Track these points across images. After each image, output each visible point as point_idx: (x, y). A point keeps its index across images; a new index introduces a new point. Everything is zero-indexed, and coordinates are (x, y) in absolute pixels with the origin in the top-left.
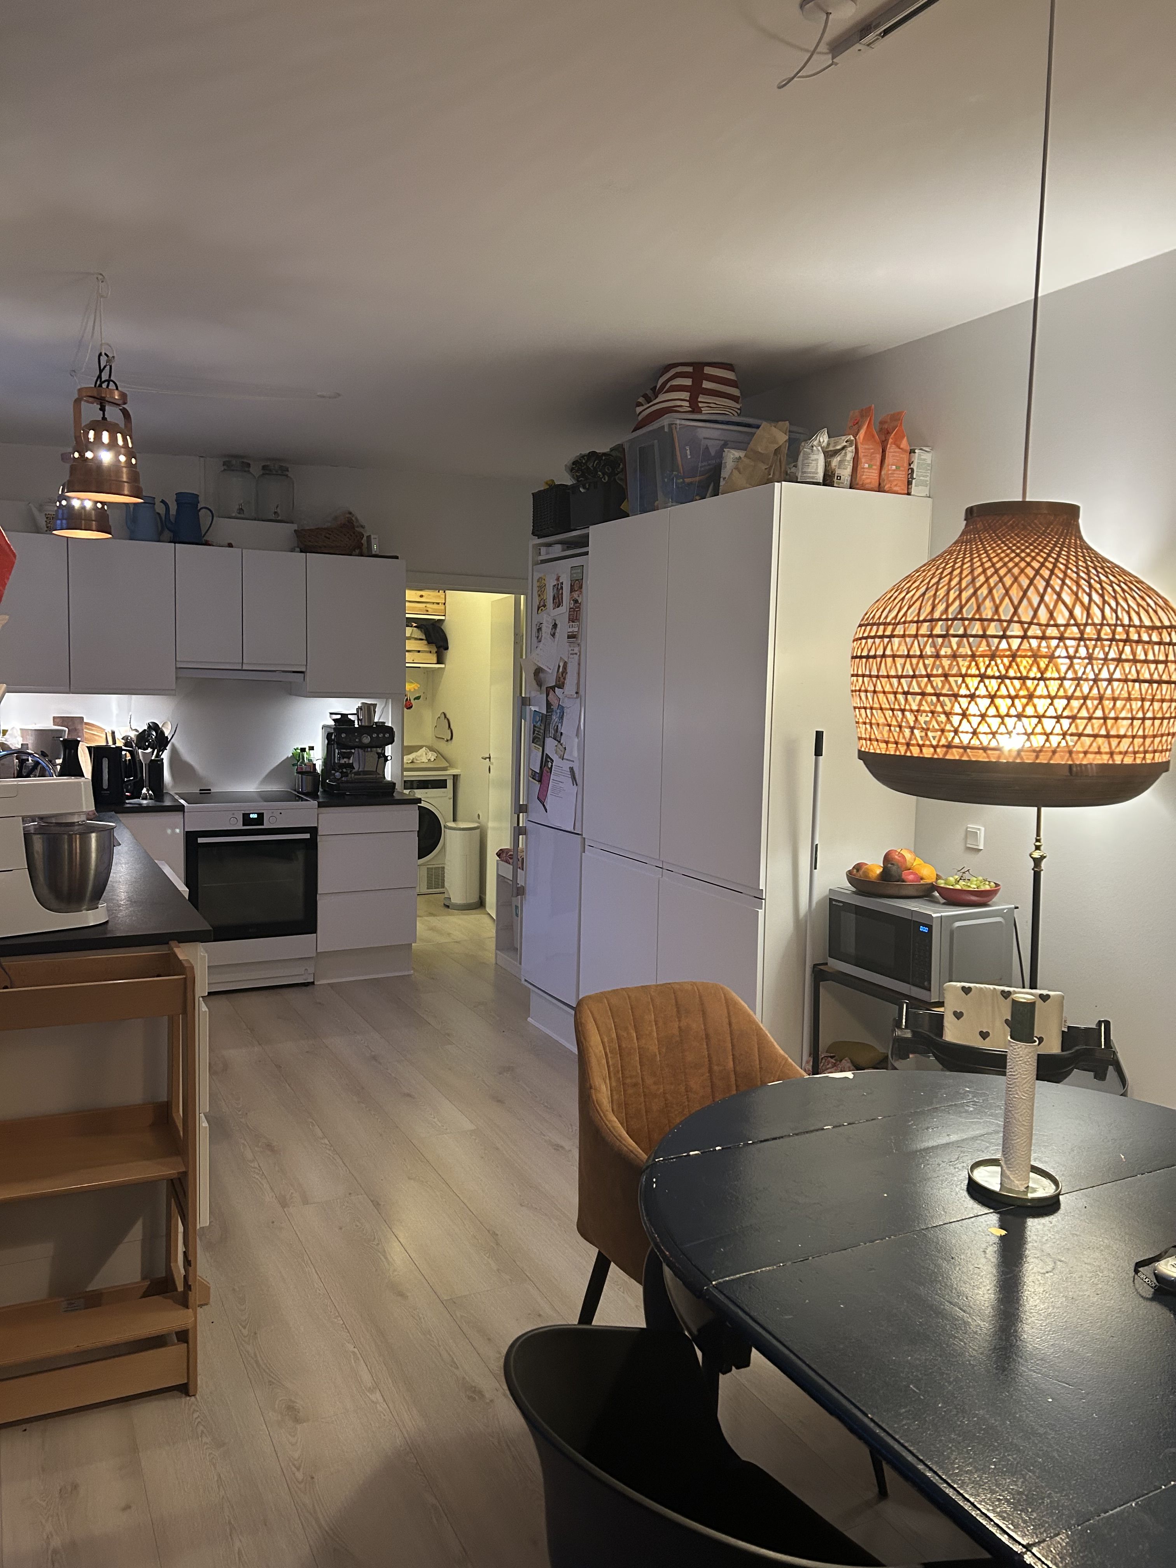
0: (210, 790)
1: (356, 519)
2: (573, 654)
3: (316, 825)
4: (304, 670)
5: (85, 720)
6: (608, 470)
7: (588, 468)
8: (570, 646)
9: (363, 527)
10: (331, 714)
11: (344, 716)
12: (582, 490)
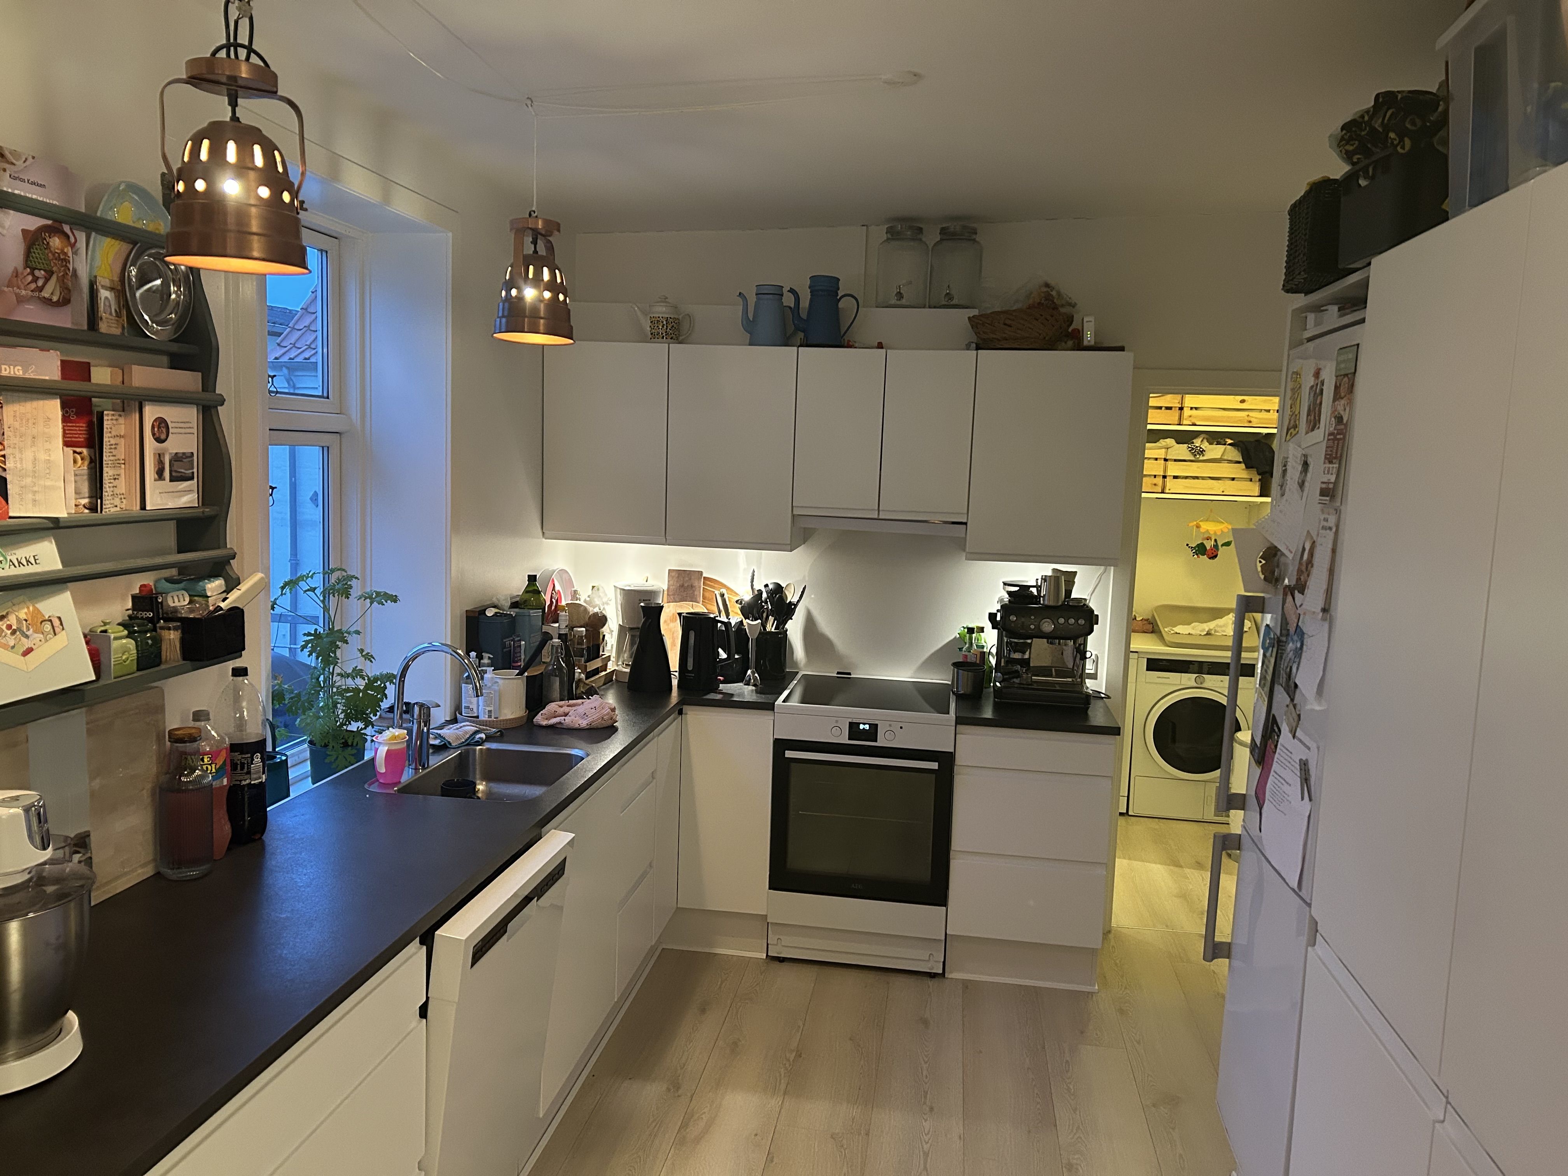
0: (849, 674)
1: (1059, 293)
2: (1324, 528)
3: (952, 750)
4: (964, 521)
5: (704, 575)
6: (1413, 123)
7: (1373, 130)
8: (1323, 512)
9: (1074, 306)
10: (1005, 584)
11: (1025, 588)
12: (1363, 182)
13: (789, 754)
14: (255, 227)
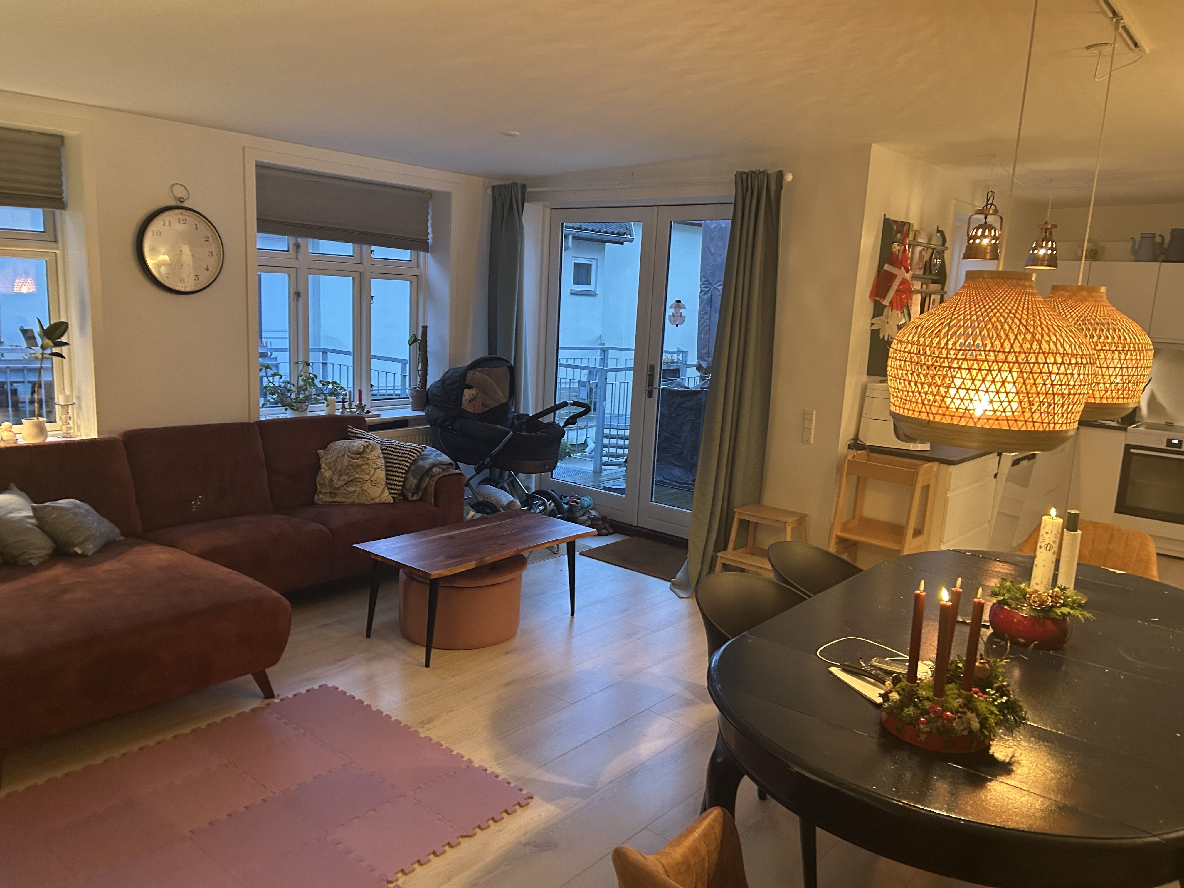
13: (1132, 450)
14: (988, 251)
